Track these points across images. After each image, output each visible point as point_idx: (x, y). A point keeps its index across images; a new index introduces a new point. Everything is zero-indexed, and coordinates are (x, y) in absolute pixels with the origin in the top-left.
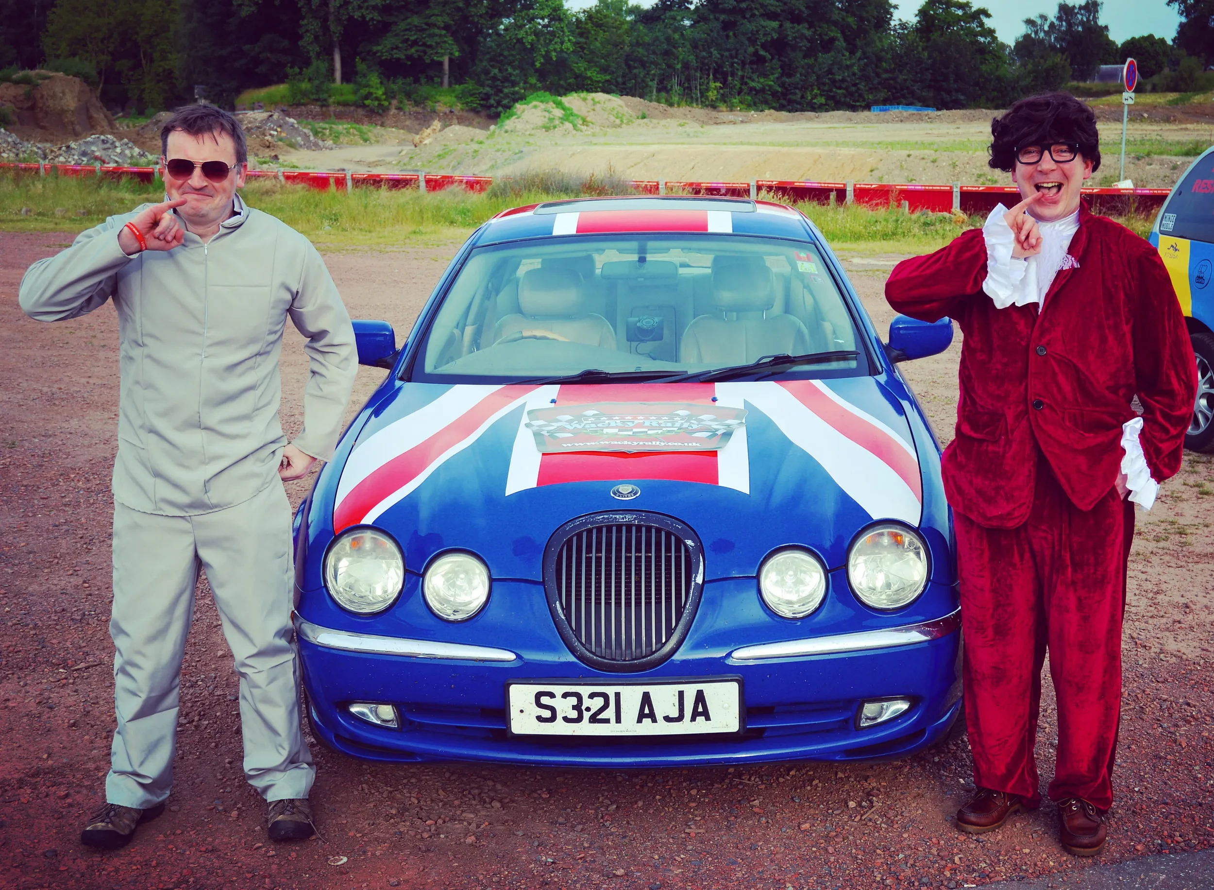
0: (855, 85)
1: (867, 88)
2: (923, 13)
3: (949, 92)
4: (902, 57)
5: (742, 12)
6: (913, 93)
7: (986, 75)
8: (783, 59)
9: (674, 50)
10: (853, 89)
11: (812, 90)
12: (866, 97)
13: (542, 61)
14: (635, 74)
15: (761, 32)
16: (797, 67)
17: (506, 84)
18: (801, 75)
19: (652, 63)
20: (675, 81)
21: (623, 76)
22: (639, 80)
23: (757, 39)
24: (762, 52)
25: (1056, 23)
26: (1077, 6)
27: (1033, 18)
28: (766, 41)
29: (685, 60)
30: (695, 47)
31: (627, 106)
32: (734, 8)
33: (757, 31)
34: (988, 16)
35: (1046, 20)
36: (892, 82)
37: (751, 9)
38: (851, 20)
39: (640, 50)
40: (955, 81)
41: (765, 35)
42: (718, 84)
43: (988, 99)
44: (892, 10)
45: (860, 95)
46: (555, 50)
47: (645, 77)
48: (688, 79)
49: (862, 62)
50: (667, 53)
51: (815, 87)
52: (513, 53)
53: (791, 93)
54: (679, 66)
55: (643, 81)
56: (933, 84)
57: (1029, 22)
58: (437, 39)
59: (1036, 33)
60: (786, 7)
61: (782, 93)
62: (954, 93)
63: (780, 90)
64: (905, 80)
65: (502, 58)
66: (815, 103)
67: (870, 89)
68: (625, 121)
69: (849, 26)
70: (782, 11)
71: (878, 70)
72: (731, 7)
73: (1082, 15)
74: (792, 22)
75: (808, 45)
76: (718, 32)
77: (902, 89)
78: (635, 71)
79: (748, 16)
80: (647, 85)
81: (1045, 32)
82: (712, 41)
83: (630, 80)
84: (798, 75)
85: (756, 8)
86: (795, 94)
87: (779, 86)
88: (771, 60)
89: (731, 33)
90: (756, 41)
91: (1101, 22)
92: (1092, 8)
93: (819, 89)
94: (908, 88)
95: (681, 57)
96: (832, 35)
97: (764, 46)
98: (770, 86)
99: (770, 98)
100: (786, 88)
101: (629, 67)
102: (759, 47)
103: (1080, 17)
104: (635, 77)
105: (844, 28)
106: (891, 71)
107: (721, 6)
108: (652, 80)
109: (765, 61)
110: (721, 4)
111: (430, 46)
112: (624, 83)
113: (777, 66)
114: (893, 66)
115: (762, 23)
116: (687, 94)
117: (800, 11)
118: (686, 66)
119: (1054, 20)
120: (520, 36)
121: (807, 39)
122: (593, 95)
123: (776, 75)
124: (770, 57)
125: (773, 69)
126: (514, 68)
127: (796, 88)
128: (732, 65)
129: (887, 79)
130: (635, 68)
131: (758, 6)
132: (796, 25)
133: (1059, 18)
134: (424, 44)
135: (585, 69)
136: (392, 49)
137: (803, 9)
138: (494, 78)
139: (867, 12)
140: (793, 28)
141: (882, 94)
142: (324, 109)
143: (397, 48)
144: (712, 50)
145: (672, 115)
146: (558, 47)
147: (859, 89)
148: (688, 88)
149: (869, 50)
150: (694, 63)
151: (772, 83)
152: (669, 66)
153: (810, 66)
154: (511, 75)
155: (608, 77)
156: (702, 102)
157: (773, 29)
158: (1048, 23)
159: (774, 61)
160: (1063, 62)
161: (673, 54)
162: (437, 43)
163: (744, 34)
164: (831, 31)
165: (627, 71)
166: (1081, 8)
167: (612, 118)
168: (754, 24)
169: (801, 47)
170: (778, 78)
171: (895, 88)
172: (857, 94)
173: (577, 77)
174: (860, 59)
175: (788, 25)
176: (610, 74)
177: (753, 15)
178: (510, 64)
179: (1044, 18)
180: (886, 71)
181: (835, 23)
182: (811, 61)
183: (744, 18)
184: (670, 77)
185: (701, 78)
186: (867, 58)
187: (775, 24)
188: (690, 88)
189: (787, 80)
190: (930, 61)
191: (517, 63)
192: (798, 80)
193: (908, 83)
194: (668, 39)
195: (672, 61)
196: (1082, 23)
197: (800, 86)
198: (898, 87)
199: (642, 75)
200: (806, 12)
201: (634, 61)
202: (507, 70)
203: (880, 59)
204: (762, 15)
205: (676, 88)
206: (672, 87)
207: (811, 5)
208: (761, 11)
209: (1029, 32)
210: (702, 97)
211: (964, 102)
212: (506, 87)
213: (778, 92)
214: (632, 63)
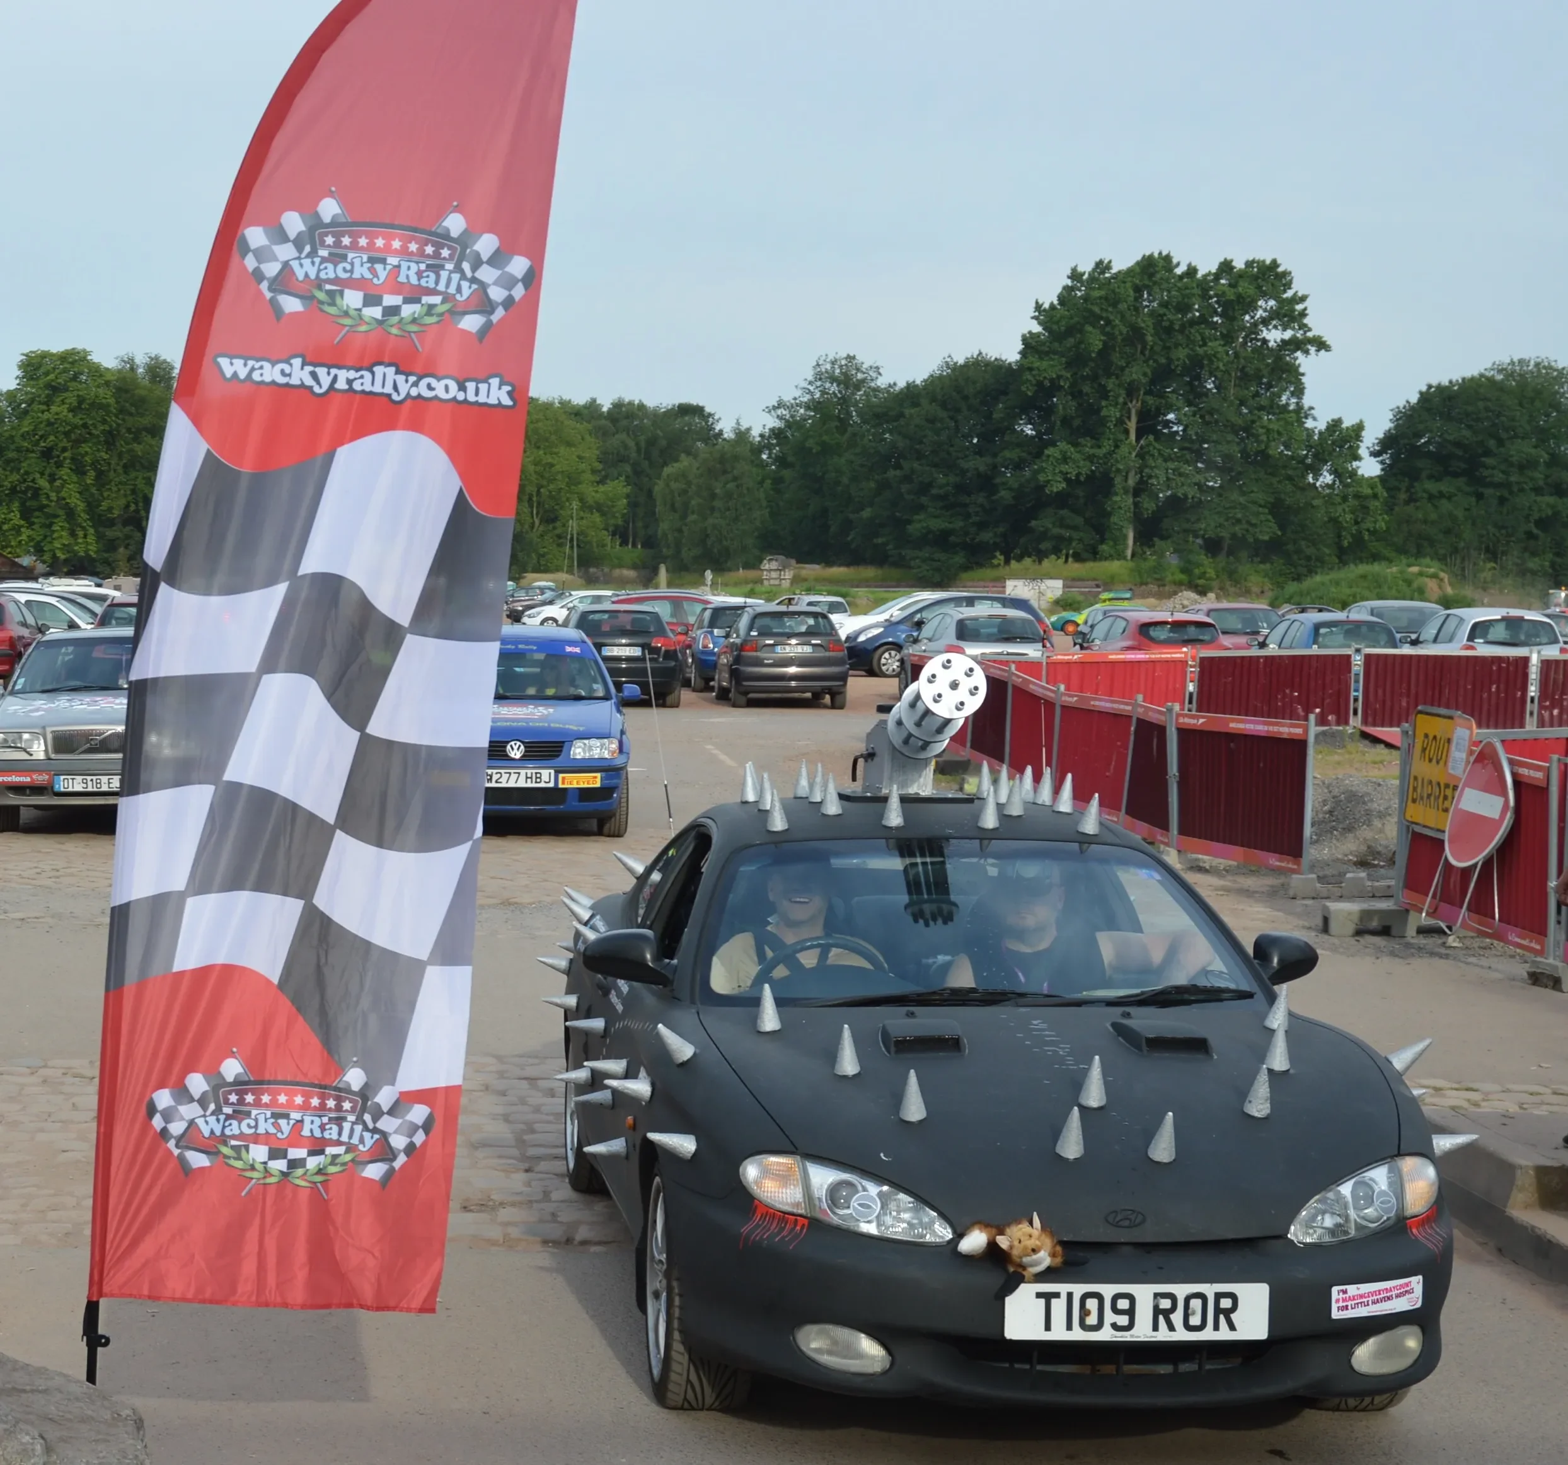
24: (1535, 531)
30: (1474, 524)
33: (1530, 508)
41: (1540, 510)
42: (1493, 564)
48: (1463, 560)
58: (1262, 517)
85: (1526, 483)
111: (1254, 525)
128: (1508, 542)
134: (1249, 523)
136: (1216, 527)
138: (1309, 558)
142: (1161, 589)
143: (1221, 526)
144: (1490, 527)
162: (1261, 522)
177: (1522, 490)
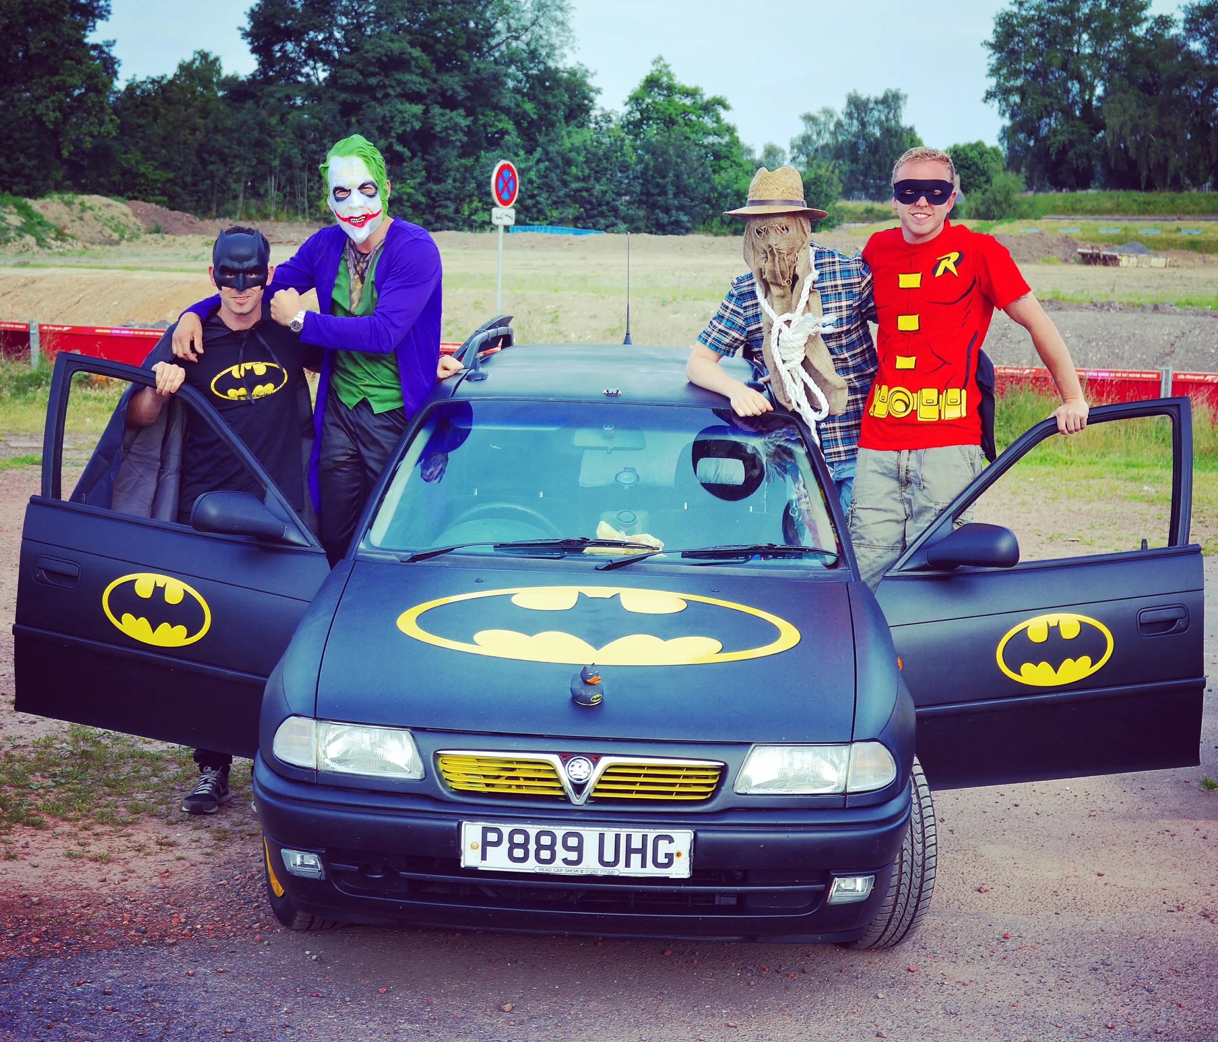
0: (532, 197)
1: (549, 202)
2: (636, 99)
3: (667, 210)
4: (600, 160)
5: (371, 90)
6: (615, 210)
7: (719, 187)
8: (426, 157)
9: (269, 139)
10: (529, 202)
11: (471, 202)
12: (549, 214)
13: (72, 148)
14: (211, 172)
15: (397, 119)
16: (448, 170)
17: (16, 180)
18: (455, 181)
19: (236, 156)
20: (271, 183)
21: (194, 175)
22: (217, 181)
23: (391, 128)
25: (845, 120)
26: (872, 99)
27: (814, 112)
28: (405, 131)
29: (286, 155)
31: (136, 215)
32: (359, 84)
34: (725, 107)
35: (832, 116)
36: (585, 194)
37: (384, 87)
38: (529, 107)
39: (220, 138)
40: (676, 195)
43: (722, 222)
44: (592, 94)
45: (540, 211)
46: (91, 135)
47: (225, 176)
49: (542, 166)
50: (259, 144)
51: (475, 198)
52: (29, 135)
53: (440, 206)
54: (276, 163)
55: (223, 182)
56: (644, 198)
57: (810, 119)
59: (819, 134)
60: (435, 86)
61: (427, 205)
62: (674, 212)
63: (423, 200)
64: (604, 193)
65: (11, 142)
66: (475, 221)
67: (555, 203)
68: (126, 236)
69: (525, 115)
70: (429, 91)
71: (565, 177)
72: (355, 83)
73: (880, 111)
74: (443, 106)
75: (465, 139)
76: (334, 117)
77: (600, 205)
78: (211, 167)
79: (380, 96)
80: (229, 189)
81: (831, 133)
82: (326, 129)
83: (203, 180)
84: (450, 181)
86: (447, 207)
87: (423, 195)
88: (411, 159)
89: (353, 120)
90: (390, 132)
91: (905, 121)
92: (891, 101)
93: (480, 201)
94: (608, 203)
95: (279, 150)
96: (500, 126)
97: (401, 139)
98: (410, 195)
99: (409, 211)
100: (433, 199)
101: (203, 162)
102: (394, 140)
103: (876, 113)
104: (211, 176)
105: (519, 118)
106: (585, 179)
107: (340, 81)
108: (237, 181)
109: (404, 160)
110: (340, 78)
112: (195, 184)
113: (421, 167)
114: (587, 171)
115: (400, 106)
116: (290, 202)
117: (454, 92)
118: (288, 163)
119: (842, 118)
120: (38, 113)
121: (462, 130)
122: (85, 198)
123: (418, 180)
124: (408, 154)
125: (415, 171)
126: (29, 157)
127: (448, 199)
129: (580, 190)
130: (213, 163)
131: (393, 83)
132: (448, 111)
133: (850, 115)
135: (137, 163)
137: (459, 89)
139: (554, 96)
140: (442, 115)
141: (571, 211)
145: (201, 228)
146: (95, 130)
147: (538, 203)
148: (290, 193)
149: (552, 149)
150: (299, 160)
151: (412, 191)
152: (261, 162)
153: (467, 169)
154: (24, 166)
155: (171, 175)
156: (311, 214)
157: (414, 116)
158: (835, 119)
159: (416, 160)
160: (828, 174)
161: (268, 145)
163: (373, 121)
164: (500, 121)
165: (199, 166)
166: (876, 102)
167: (108, 231)
168: (387, 107)
169: (453, 142)
170: (421, 184)
171: (590, 203)
172: (535, 210)
173: (124, 172)
174: (539, 161)
175: (436, 110)
176: (174, 171)
178: (23, 151)
179: (829, 113)
180: (577, 179)
181: (507, 111)
182: (469, 162)
183: (375, 99)
184: (264, 178)
185: (309, 181)
186: (550, 160)
187: (418, 109)
188: (293, 194)
189: (434, 187)
190: (639, 168)
191: (33, 150)
192: (450, 187)
193: (609, 197)
194: (262, 125)
195: (266, 156)
196: (879, 123)
197: (452, 196)
198: (594, 201)
199: (221, 173)
200: (462, 94)
201: (210, 153)
202: (18, 159)
203: (568, 162)
204: (399, 96)
205: (273, 192)
206: (266, 191)
207: (470, 83)
208: (399, 89)
209: (810, 133)
210: (310, 207)
211: (689, 225)
212: (17, 184)
213: (420, 203)
214: (206, 156)
